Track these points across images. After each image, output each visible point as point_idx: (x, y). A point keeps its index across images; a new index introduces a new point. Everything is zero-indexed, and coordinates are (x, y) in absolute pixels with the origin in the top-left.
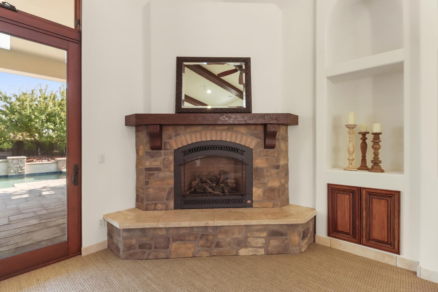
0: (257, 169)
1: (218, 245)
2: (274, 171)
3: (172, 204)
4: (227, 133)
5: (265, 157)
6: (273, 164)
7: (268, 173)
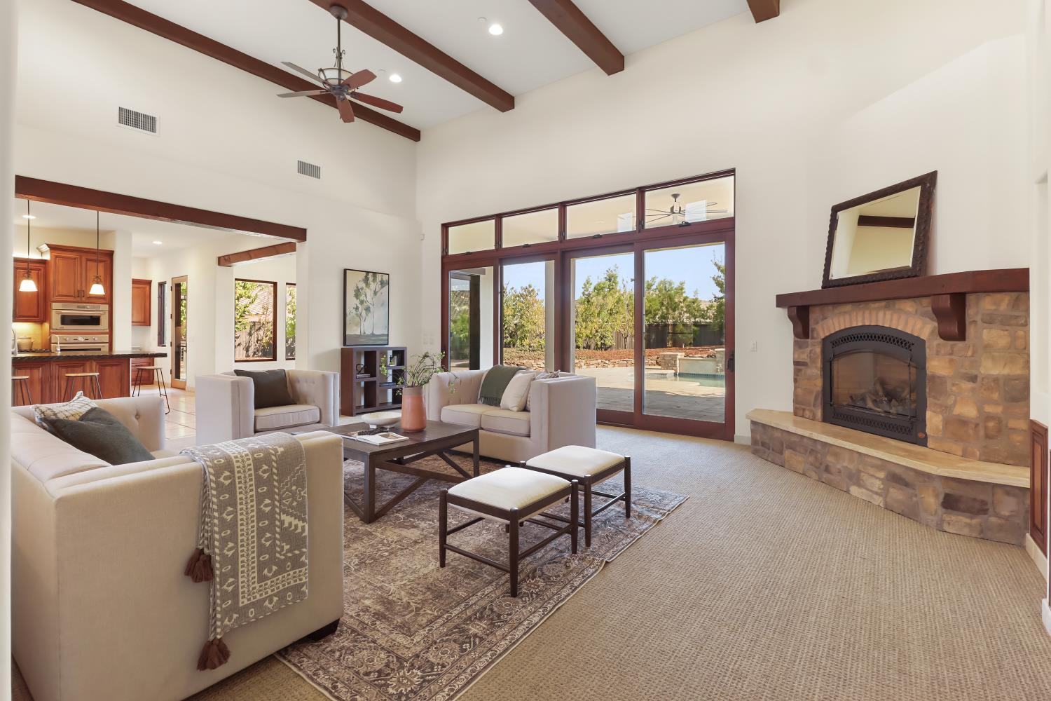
0: (933, 377)
1: (827, 469)
2: (967, 386)
3: (819, 413)
4: (885, 314)
5: (948, 357)
6: (963, 371)
7: (954, 389)
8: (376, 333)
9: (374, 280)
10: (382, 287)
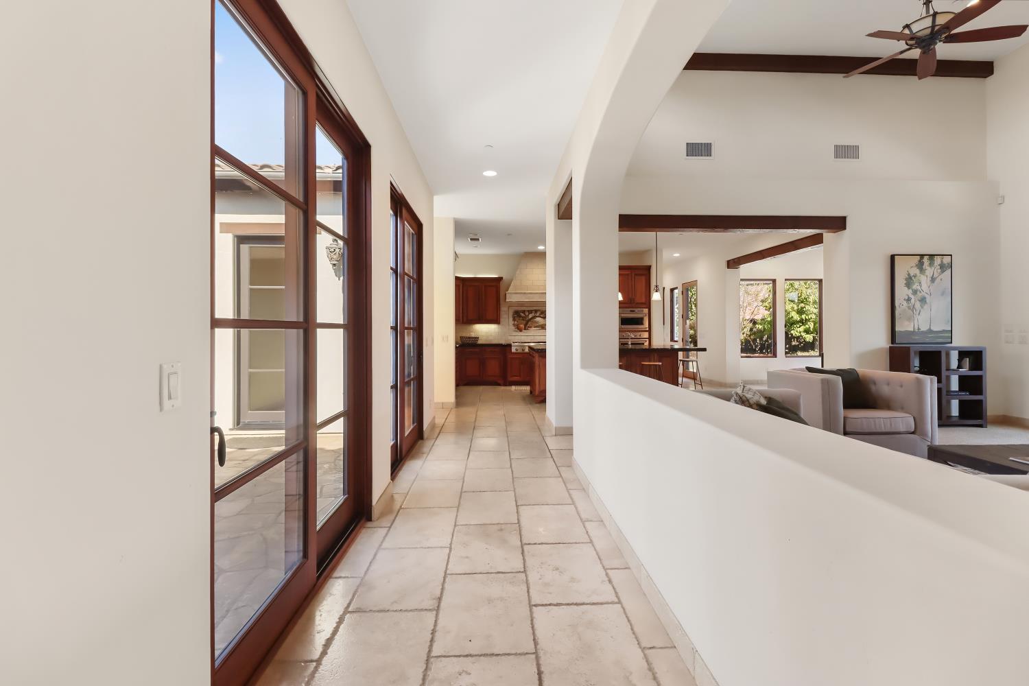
8: (935, 328)
9: (931, 265)
10: (943, 272)
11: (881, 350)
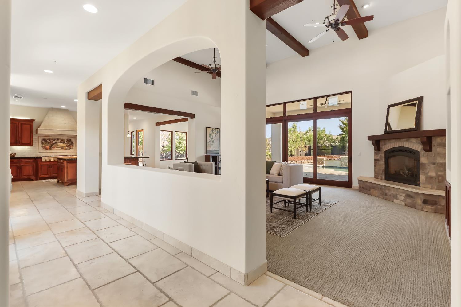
0: (423, 164)
1: (386, 195)
2: (433, 166)
3: (384, 177)
4: (406, 143)
5: (426, 157)
6: (431, 161)
7: (428, 167)
8: (216, 150)
9: (215, 131)
10: (218, 133)
11: (203, 156)
